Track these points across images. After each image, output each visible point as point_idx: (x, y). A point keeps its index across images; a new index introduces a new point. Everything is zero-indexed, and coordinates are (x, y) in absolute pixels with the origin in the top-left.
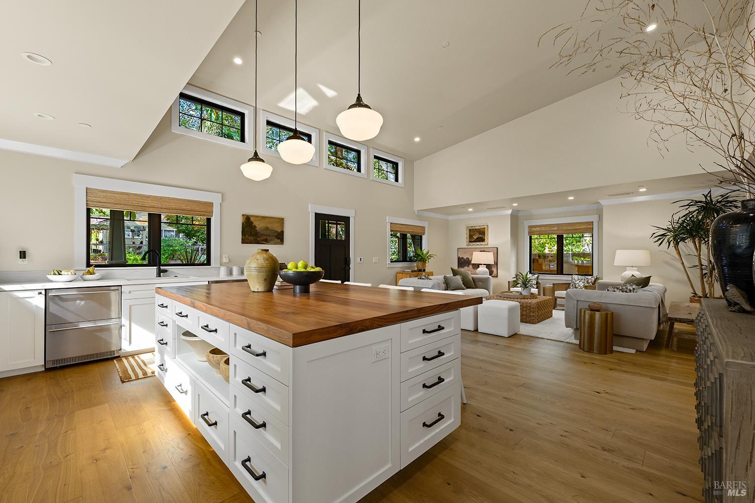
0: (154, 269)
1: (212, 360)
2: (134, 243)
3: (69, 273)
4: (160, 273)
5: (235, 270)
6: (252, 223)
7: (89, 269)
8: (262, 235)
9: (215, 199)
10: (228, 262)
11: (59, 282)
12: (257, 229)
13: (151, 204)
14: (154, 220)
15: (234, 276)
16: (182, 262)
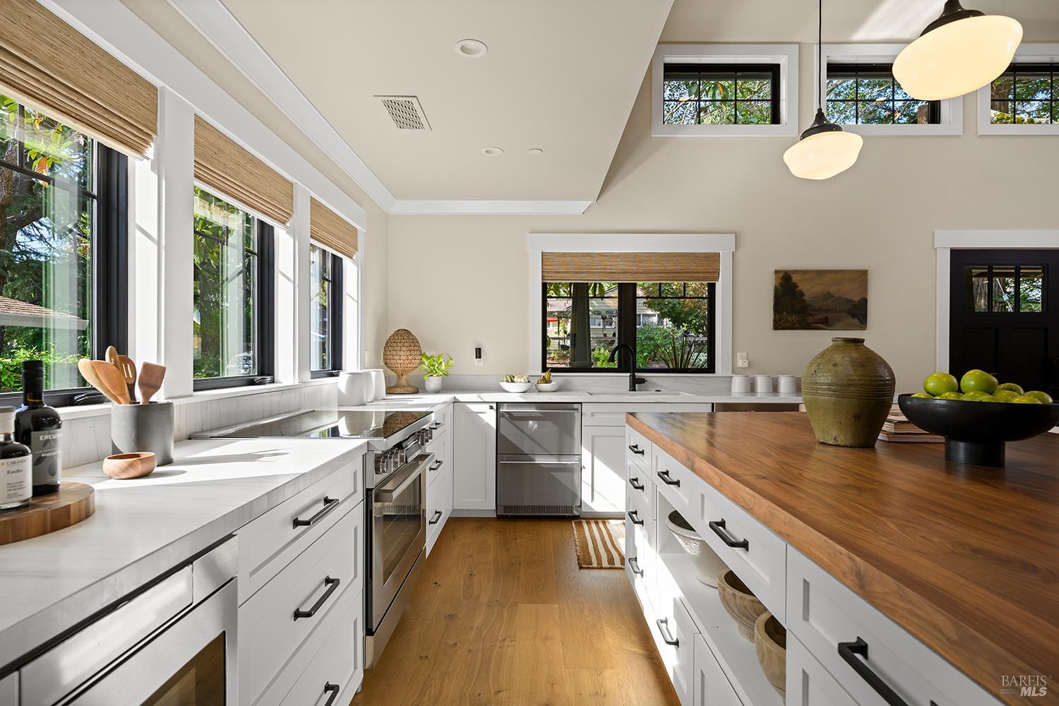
0: (626, 376)
1: (729, 598)
2: (605, 335)
3: (523, 381)
4: (635, 383)
5: (761, 383)
6: (795, 285)
7: (544, 374)
8: (816, 310)
9: (722, 246)
10: (747, 366)
11: (514, 393)
12: (805, 298)
13: (621, 267)
14: (627, 293)
15: (759, 395)
16: (669, 366)
